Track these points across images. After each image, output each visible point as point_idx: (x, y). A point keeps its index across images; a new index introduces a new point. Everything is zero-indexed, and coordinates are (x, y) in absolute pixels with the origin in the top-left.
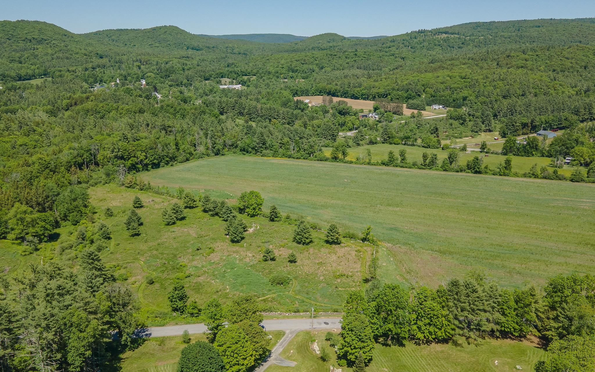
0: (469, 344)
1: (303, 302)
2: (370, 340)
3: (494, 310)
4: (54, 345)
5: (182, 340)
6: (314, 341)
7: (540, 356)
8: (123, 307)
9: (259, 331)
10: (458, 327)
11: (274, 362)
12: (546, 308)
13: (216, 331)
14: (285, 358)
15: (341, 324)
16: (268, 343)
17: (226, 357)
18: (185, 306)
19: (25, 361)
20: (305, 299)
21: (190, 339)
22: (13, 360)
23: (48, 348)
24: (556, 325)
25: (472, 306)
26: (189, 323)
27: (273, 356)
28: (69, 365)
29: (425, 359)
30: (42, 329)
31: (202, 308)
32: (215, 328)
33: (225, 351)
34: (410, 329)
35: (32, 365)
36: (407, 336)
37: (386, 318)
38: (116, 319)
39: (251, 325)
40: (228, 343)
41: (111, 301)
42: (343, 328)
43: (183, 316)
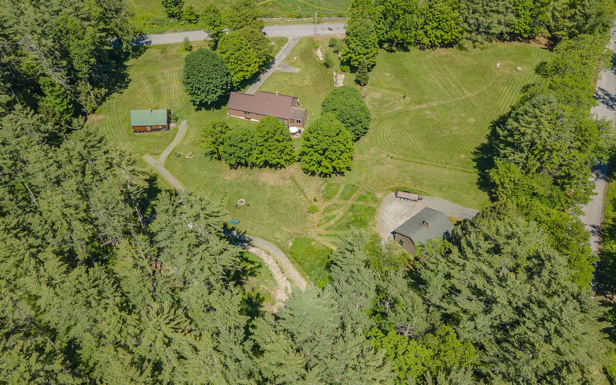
0: (474, 47)
1: (306, 6)
2: (374, 46)
3: (508, 11)
4: (56, 52)
5: (184, 47)
6: (318, 47)
7: (543, 57)
8: (116, 14)
9: (260, 37)
10: (467, 31)
11: (278, 68)
12: (565, 6)
13: (217, 39)
14: (289, 65)
15: (346, 30)
16: (271, 50)
17: (230, 64)
18: (182, 12)
19: (33, 67)
20: (308, 4)
21: (191, 47)
22: (20, 66)
23: (51, 55)
24: (570, 24)
25: (485, 7)
26: (188, 30)
27: (277, 63)
28: (78, 71)
29: (428, 64)
30: (39, 36)
31: (200, 13)
32: (216, 35)
33: (228, 58)
34: (417, 33)
35: (41, 72)
36: (413, 41)
37: (393, 23)
38: (112, 25)
39: (252, 32)
40: (230, 50)
41: (101, 6)
42: (348, 34)
43: (181, 23)
